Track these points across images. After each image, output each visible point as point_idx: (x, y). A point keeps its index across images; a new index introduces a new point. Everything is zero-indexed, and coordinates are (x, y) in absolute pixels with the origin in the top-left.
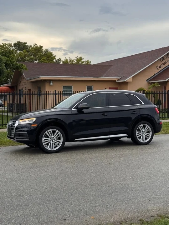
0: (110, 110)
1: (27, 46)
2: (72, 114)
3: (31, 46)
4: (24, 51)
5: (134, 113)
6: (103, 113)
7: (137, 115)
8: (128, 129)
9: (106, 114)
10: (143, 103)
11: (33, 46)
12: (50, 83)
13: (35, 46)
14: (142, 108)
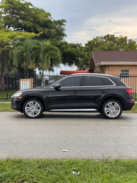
0: (82, 89)
1: (115, 37)
2: (49, 91)
3: (117, 38)
4: (111, 41)
5: (104, 92)
6: (75, 91)
7: (106, 94)
8: (97, 105)
9: (78, 92)
10: (115, 85)
11: (119, 37)
12: (109, 67)
13: (120, 37)
14: (112, 88)
